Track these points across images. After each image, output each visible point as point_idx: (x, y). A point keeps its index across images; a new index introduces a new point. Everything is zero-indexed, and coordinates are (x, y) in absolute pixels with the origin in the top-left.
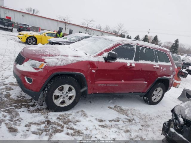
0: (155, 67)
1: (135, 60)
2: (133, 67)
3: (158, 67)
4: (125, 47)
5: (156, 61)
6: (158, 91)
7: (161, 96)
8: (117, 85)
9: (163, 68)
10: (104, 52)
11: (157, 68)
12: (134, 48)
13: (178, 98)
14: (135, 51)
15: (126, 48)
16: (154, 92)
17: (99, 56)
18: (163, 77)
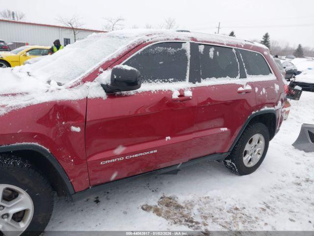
0: (241, 89)
1: (192, 80)
2: (188, 99)
3: (249, 88)
4: (161, 49)
5: (243, 76)
6: (254, 143)
7: (261, 153)
8: (155, 151)
9: (260, 90)
11: (247, 92)
12: (184, 51)
13: (293, 145)
14: (189, 56)
15: (165, 53)
16: (248, 147)
18: (262, 110)
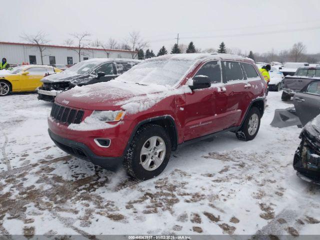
0: (246, 86)
1: (225, 82)
2: (225, 92)
3: (249, 85)
4: (209, 65)
5: (245, 79)
6: (253, 120)
7: (257, 126)
8: (211, 122)
9: (255, 86)
10: (187, 78)
11: (249, 88)
12: (219, 66)
13: (271, 124)
14: (221, 69)
15: (211, 67)
16: (250, 122)
17: (184, 86)
18: (257, 98)
